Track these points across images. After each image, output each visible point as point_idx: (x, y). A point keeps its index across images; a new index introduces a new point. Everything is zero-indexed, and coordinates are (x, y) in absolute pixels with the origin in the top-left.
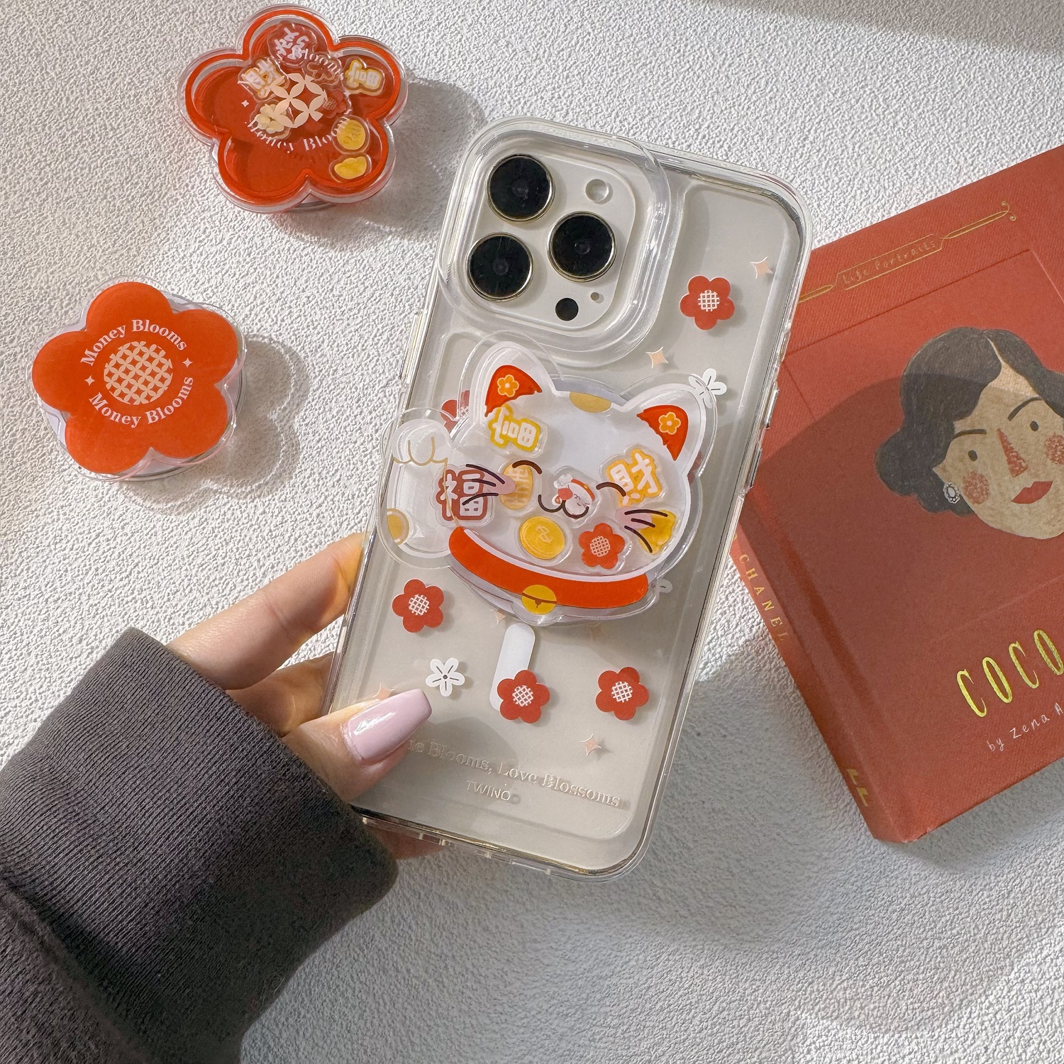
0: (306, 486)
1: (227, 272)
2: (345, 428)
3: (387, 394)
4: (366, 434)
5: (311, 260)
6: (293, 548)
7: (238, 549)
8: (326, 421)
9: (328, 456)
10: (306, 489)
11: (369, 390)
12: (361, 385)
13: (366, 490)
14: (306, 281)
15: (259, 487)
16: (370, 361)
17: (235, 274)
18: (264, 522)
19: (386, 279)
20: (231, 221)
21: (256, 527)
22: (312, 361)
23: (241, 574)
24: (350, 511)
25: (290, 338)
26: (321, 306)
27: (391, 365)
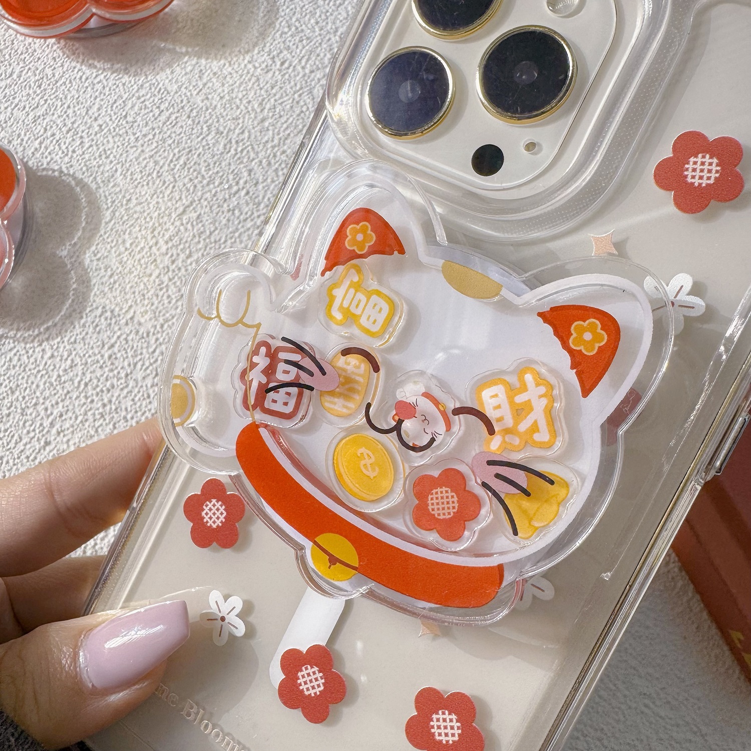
0: (97, 326)
1: (16, 106)
2: (139, 260)
3: (184, 222)
4: (161, 266)
5: (104, 87)
6: (83, 395)
7: (24, 398)
8: (119, 255)
9: (121, 292)
10: (98, 329)
11: (166, 218)
12: (156, 214)
13: (162, 326)
14: (99, 109)
15: (48, 329)
16: (166, 188)
17: (25, 108)
18: (52, 367)
19: (182, 101)
20: (22, 54)
21: (44, 372)
22: (104, 192)
23: (27, 424)
24: (144, 351)
25: (81, 169)
26: (114, 134)
27: (188, 190)
